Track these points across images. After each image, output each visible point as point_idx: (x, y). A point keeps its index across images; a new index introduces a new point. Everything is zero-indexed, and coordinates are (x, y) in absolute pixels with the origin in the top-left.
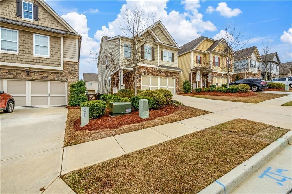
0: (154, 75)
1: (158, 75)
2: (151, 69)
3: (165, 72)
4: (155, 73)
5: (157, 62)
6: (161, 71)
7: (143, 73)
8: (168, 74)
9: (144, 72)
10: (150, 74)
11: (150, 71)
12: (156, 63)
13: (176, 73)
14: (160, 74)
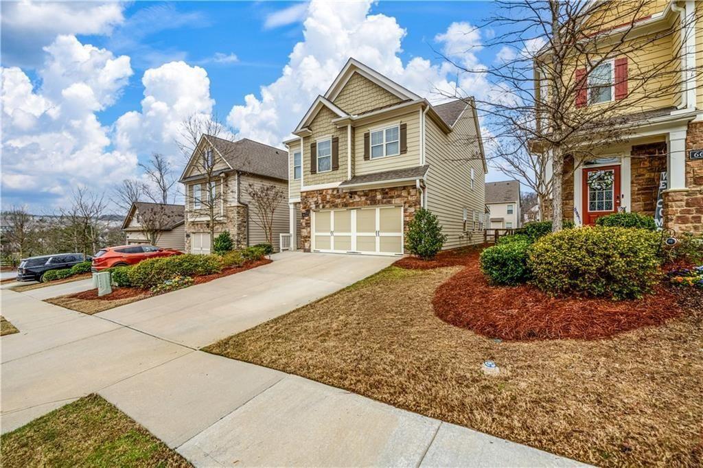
0: (336, 206)
1: (345, 205)
2: (330, 192)
3: (366, 194)
4: (338, 201)
5: (344, 171)
6: (355, 193)
7: (313, 206)
8: (376, 196)
9: (316, 203)
10: (327, 206)
11: (328, 197)
12: (344, 175)
13: (404, 188)
14: (351, 201)
